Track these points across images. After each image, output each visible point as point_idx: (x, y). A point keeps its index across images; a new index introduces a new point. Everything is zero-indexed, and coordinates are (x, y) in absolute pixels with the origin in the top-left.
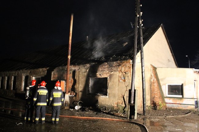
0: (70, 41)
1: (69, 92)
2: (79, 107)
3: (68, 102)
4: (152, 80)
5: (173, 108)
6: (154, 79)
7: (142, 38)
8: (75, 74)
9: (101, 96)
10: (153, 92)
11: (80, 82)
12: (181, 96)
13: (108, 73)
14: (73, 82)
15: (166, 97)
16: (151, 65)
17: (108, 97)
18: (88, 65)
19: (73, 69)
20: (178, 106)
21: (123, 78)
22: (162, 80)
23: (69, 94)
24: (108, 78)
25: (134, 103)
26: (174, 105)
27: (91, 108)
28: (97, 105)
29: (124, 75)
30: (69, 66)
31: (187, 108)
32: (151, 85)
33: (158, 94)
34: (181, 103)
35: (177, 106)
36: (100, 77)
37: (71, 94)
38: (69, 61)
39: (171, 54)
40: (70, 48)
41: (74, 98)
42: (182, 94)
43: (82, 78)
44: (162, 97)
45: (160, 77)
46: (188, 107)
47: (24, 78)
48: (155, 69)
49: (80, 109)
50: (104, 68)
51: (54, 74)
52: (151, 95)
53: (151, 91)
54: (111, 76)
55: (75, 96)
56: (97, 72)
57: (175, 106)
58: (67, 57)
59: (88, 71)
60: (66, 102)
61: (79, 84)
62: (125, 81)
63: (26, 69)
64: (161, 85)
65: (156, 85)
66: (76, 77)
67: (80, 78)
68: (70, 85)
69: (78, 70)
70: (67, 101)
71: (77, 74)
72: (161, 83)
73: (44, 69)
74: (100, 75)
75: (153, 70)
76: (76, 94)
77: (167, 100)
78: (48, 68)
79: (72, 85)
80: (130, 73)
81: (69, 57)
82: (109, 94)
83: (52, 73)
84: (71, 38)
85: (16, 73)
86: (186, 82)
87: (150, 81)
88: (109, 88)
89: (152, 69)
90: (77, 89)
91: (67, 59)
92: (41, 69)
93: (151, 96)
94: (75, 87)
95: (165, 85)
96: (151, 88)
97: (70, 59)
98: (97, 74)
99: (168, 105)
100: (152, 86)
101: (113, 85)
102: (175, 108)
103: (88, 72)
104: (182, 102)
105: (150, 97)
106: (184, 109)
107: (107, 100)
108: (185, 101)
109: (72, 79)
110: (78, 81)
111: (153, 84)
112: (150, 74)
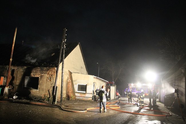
0: (13, 48)
1: (8, 86)
2: (17, 97)
3: (7, 93)
4: (68, 81)
5: (79, 99)
6: (69, 80)
7: (64, 55)
8: (14, 72)
9: (33, 90)
11: (18, 79)
12: (85, 92)
13: (40, 74)
14: (11, 78)
15: (76, 92)
16: (69, 71)
17: (38, 90)
18: (25, 67)
19: (13, 69)
20: (83, 98)
21: (49, 78)
22: (75, 81)
23: (8, 87)
24: (40, 77)
25: (56, 94)
26: (81, 97)
27: (25, 97)
28: (30, 95)
29: (50, 77)
30: (10, 66)
32: (67, 84)
33: (72, 90)
34: (85, 96)
36: (34, 76)
37: (9, 88)
38: (11, 62)
39: (83, 63)
40: (12, 53)
41: (12, 90)
42: (86, 91)
43: (20, 76)
44: (74, 92)
45: (74, 78)
46: (88, 99)
48: (71, 73)
49: (17, 98)
50: (38, 71)
53: (67, 88)
54: (41, 76)
55: (13, 89)
56: (31, 73)
57: (81, 98)
60: (5, 93)
61: (16, 80)
62: (50, 80)
64: (74, 84)
65: (70, 84)
66: (14, 75)
67: (18, 76)
68: (9, 80)
69: (17, 70)
70: (6, 92)
71: (15, 72)
72: (74, 83)
74: (34, 75)
76: (14, 87)
77: (76, 94)
79: (10, 80)
80: (55, 76)
81: (11, 60)
82: (39, 88)
84: (13, 45)
86: (88, 83)
87: (67, 81)
88: (39, 84)
89: (69, 73)
90: (15, 84)
91: (10, 61)
93: (66, 91)
94: (13, 82)
95: (76, 84)
96: (67, 86)
98: (32, 74)
99: (77, 97)
101: (42, 82)
103: (25, 72)
106: (86, 100)
107: (38, 92)
108: (87, 95)
109: (11, 76)
110: (16, 78)
111: (68, 83)
112: (67, 77)
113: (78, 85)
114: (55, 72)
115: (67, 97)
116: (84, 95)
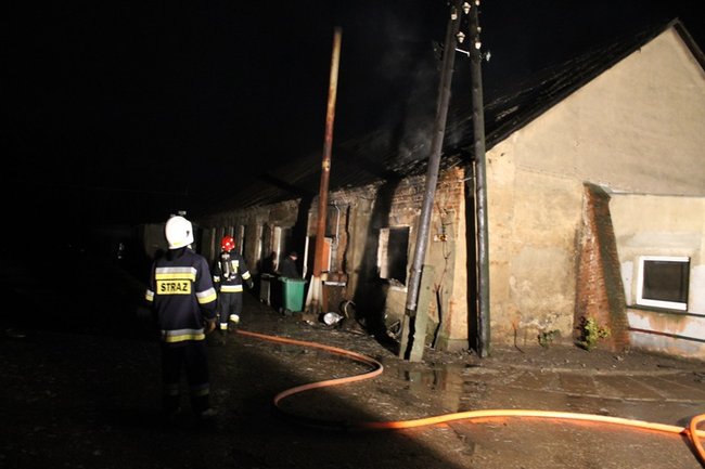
0: (331, 116)
1: (324, 273)
3: (318, 301)
4: (584, 243)
5: (650, 349)
6: (589, 238)
8: (349, 217)
9: (394, 288)
10: (584, 285)
11: (357, 242)
12: (681, 306)
13: (412, 213)
14: (345, 242)
15: (636, 307)
16: (586, 185)
17: (406, 289)
18: (372, 189)
19: (346, 202)
20: (667, 343)
21: (440, 230)
22: (626, 239)
23: (325, 277)
24: (411, 228)
25: (416, 308)
26: (655, 337)
28: (384, 314)
29: (442, 219)
30: (325, 194)
31: (696, 356)
32: (578, 260)
33: (600, 292)
34: (677, 333)
35: (663, 345)
36: (395, 226)
37: (329, 280)
38: (327, 176)
40: (329, 138)
43: (361, 229)
44: (615, 302)
45: (619, 227)
46: (698, 349)
48: (599, 200)
49: (337, 323)
50: (405, 197)
51: (313, 219)
52: (577, 295)
53: (578, 280)
55: (347, 285)
56: (389, 211)
57: (658, 344)
58: (321, 164)
59: (372, 206)
60: (313, 299)
61: (353, 247)
62: (443, 239)
64: (621, 259)
65: (594, 257)
66: (350, 228)
68: (341, 251)
69: (355, 205)
70: (316, 297)
71: (352, 217)
72: (622, 251)
73: (294, 203)
74: (396, 219)
75: (589, 203)
76: (348, 278)
77: (634, 319)
78: (299, 200)
79: (344, 250)
80: (458, 211)
81: (326, 164)
83: (310, 215)
84: (331, 105)
85: (246, 216)
86: (699, 250)
87: (576, 242)
88: (409, 261)
89: (586, 200)
90: (350, 265)
91: (321, 170)
92: (287, 205)
93: (577, 300)
94: (348, 257)
95: (631, 259)
96: (578, 271)
97: (327, 170)
98: (390, 216)
99: (634, 338)
100: (583, 262)
102: (658, 349)
103: (374, 210)
104: (681, 330)
105: (572, 302)
106: (685, 356)
107: (404, 298)
108: (691, 328)
109: (345, 234)
110: (354, 241)
111: (584, 254)
112: (577, 219)
113: (648, 264)
115: (579, 333)
116: (673, 324)
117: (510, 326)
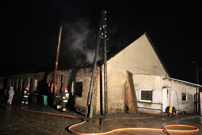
0: (58, 50)
4: (127, 86)
5: (143, 112)
9: (78, 98)
10: (127, 97)
11: (65, 85)
12: (150, 101)
13: (83, 78)
14: (61, 85)
15: (139, 102)
16: (127, 71)
17: (82, 99)
18: (71, 71)
19: (62, 74)
20: (147, 111)
22: (137, 85)
24: (83, 82)
26: (145, 109)
30: (56, 72)
31: (154, 113)
32: (125, 90)
33: (131, 98)
34: (150, 108)
35: (146, 111)
36: (78, 81)
38: (57, 66)
39: (158, 60)
40: (58, 56)
41: (61, 99)
42: (151, 100)
43: (67, 82)
44: (135, 101)
45: (135, 82)
46: (155, 112)
47: (29, 80)
48: (130, 75)
50: (81, 74)
51: (49, 78)
52: (125, 99)
53: (125, 95)
54: (85, 81)
56: (76, 77)
57: (145, 111)
58: (55, 63)
59: (70, 75)
62: (94, 85)
63: (30, 73)
64: (135, 90)
65: (129, 90)
66: (63, 81)
67: (65, 81)
69: (64, 75)
71: (63, 78)
72: (136, 88)
73: (43, 73)
74: (78, 79)
75: (128, 76)
77: (139, 105)
78: (45, 72)
79: (60, 87)
80: (98, 78)
81: (57, 63)
82: (83, 96)
83: (48, 77)
84: (59, 47)
85: (24, 76)
86: (154, 88)
87: (125, 86)
88: (83, 91)
89: (127, 75)
91: (55, 65)
92: (40, 73)
93: (125, 101)
94: (62, 89)
95: (138, 90)
96: (125, 93)
97: (57, 65)
99: (139, 109)
100: (126, 91)
101: (86, 88)
102: (145, 112)
104: (151, 107)
105: (124, 101)
106: (151, 113)
107: (82, 101)
108: (153, 106)
109: (61, 83)
110: (64, 85)
111: (127, 89)
112: (125, 80)
113: (142, 91)
114: (98, 74)
115: (126, 109)
116: (149, 106)
117: (110, 108)
